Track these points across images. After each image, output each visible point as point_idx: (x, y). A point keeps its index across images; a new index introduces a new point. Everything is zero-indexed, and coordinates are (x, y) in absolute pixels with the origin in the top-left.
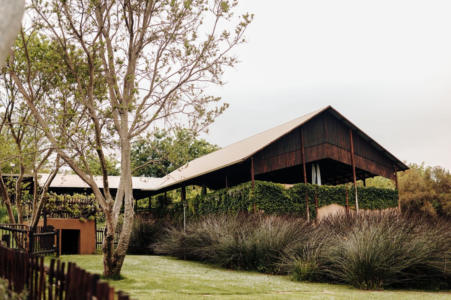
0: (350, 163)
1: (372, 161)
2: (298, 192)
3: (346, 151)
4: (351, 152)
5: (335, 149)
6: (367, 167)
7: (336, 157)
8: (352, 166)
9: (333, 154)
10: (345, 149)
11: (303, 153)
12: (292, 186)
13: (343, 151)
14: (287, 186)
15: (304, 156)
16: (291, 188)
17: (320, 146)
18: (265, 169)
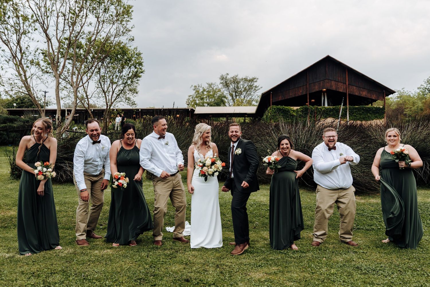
0: (345, 91)
1: (364, 89)
2: (302, 111)
3: (342, 84)
4: (346, 84)
5: (333, 83)
6: (359, 93)
7: (334, 88)
8: (346, 94)
9: (331, 86)
10: (341, 83)
11: (308, 87)
12: (298, 108)
13: (339, 84)
14: (295, 108)
15: (308, 89)
16: (297, 109)
17: (321, 82)
18: (280, 98)
